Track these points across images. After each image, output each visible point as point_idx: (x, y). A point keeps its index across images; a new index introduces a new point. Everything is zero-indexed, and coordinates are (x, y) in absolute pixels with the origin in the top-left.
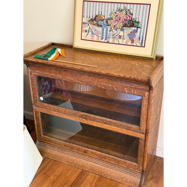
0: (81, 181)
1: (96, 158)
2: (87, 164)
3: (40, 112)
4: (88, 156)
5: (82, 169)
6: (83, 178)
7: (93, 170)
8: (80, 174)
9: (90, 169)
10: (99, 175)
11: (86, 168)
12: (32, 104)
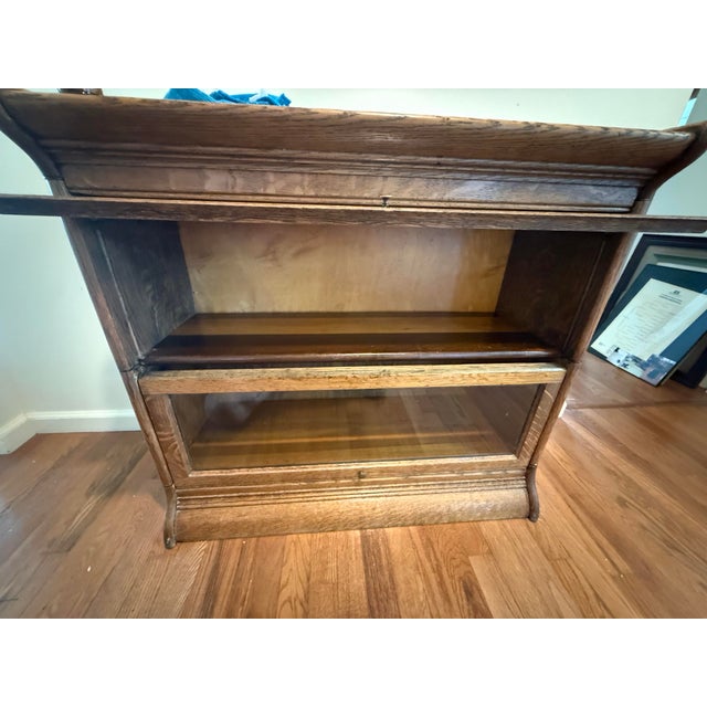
0: (387, 573)
1: (395, 482)
2: (374, 509)
3: (170, 396)
4: (368, 483)
5: (361, 529)
6: (384, 562)
7: (394, 520)
8: (366, 549)
9: (386, 519)
10: (414, 524)
11: (372, 521)
12: (123, 371)
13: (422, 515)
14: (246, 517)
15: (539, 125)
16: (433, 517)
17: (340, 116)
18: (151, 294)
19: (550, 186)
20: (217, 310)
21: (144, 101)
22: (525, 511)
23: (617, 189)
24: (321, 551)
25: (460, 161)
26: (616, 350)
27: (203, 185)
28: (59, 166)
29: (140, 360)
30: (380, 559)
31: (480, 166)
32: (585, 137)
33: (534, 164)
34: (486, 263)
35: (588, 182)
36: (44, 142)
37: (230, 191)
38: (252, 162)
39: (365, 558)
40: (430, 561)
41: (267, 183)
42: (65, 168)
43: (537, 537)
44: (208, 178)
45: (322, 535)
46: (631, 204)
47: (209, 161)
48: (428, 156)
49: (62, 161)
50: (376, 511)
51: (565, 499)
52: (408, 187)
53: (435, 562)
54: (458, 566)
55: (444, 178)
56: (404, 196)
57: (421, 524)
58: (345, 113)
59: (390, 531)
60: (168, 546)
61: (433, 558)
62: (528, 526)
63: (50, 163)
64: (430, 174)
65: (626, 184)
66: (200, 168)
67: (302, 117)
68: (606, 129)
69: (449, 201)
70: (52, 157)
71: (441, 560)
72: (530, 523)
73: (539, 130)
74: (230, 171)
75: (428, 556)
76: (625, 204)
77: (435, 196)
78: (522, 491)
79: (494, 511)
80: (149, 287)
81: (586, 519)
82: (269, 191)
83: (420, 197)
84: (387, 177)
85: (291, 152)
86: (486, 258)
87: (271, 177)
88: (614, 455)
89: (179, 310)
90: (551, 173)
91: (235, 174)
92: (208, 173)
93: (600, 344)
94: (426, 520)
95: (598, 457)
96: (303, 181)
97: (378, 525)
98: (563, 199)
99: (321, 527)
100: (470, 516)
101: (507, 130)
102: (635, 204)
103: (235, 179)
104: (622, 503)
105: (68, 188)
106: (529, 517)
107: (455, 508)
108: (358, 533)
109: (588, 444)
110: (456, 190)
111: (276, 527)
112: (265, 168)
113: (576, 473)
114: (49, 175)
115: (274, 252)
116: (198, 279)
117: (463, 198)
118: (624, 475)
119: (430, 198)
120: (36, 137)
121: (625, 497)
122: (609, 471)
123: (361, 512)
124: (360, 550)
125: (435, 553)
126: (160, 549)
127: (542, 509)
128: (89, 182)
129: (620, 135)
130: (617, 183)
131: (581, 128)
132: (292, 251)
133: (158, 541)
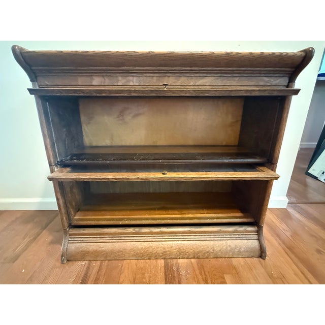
0: (177, 280)
2: (171, 247)
5: (164, 259)
6: (176, 275)
7: (182, 254)
8: (166, 268)
9: (178, 253)
10: (194, 258)
11: (171, 254)
12: (50, 165)
13: (198, 252)
14: (103, 249)
15: (232, 53)
16: (204, 254)
17: (147, 53)
18: (65, 133)
19: (245, 78)
20: (94, 144)
21: (72, 51)
22: (258, 253)
23: (278, 78)
24: (142, 268)
25: (200, 69)
26: (323, 173)
27: (92, 83)
28: (36, 77)
29: (58, 162)
30: (174, 273)
31: (210, 70)
32: (254, 56)
33: (234, 69)
34: (230, 119)
35: (262, 75)
36: (33, 68)
37: (103, 84)
38: (112, 73)
39: (165, 272)
40: (201, 275)
41: (118, 81)
42: (38, 78)
43: (265, 267)
44: (94, 79)
45: (143, 261)
46: (287, 84)
47: (95, 73)
48: (186, 67)
49: (38, 75)
50: (173, 248)
51: (284, 249)
52: (179, 80)
53: (204, 276)
54: (217, 279)
55: (195, 76)
56: (177, 84)
57: (198, 258)
58: (149, 52)
59: (181, 261)
60: (62, 262)
61: (203, 274)
62: (260, 261)
63: (33, 76)
64: (188, 75)
65: (282, 75)
66: (91, 76)
67: (132, 54)
68: (263, 53)
69: (198, 86)
70: (34, 73)
71: (208, 275)
72: (261, 259)
73: (232, 54)
74: (103, 76)
75: (201, 273)
76: (283, 84)
77: (192, 84)
78: (256, 241)
79: (239, 252)
80: (64, 130)
81: (296, 259)
82: (119, 84)
83: (185, 84)
84: (169, 76)
85: (128, 68)
86: (230, 117)
87: (120, 78)
88: (317, 228)
89: (76, 143)
90: (244, 72)
91: (105, 78)
92: (94, 77)
93: (313, 170)
94: (200, 255)
95: (306, 228)
96: (133, 79)
97: (173, 256)
98: (252, 83)
99: (143, 256)
100: (226, 254)
101: (218, 55)
102: (288, 85)
103: (105, 79)
104: (319, 251)
105: (38, 85)
106: (261, 257)
107: (217, 249)
108: (163, 261)
109: (301, 222)
110: (201, 81)
111: (119, 255)
112: (118, 75)
113: (291, 236)
114: (32, 80)
115: (123, 116)
116: (86, 129)
117: (204, 84)
118: (321, 237)
119: (189, 85)
120: (30, 66)
121: (321, 249)
122: (312, 236)
123: (164, 249)
124: (163, 269)
125: (204, 272)
126: (59, 264)
127: (268, 252)
128: (47, 83)
129: (269, 55)
130: (277, 75)
131: (251, 53)
132: (131, 115)
133: (58, 260)
